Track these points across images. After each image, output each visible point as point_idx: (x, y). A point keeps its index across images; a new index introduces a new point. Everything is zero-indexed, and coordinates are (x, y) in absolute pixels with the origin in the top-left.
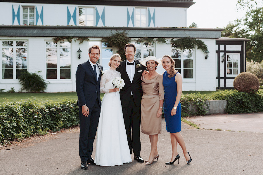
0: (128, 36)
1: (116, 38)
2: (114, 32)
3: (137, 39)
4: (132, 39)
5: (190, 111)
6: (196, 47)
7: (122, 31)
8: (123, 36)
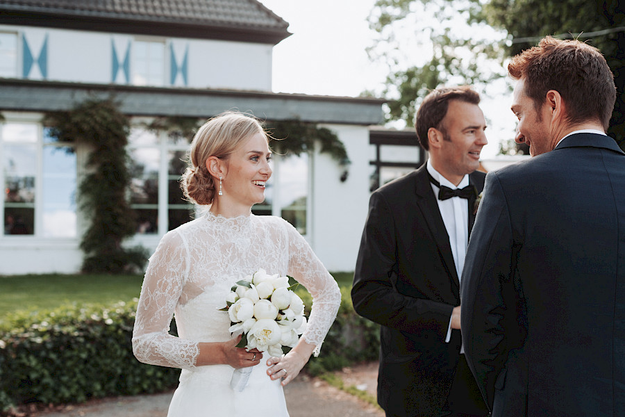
0: (124, 109)
1: (87, 114)
2: (81, 97)
3: (149, 121)
4: (135, 120)
5: (348, 348)
6: (318, 146)
7: (104, 96)
8: (111, 111)
